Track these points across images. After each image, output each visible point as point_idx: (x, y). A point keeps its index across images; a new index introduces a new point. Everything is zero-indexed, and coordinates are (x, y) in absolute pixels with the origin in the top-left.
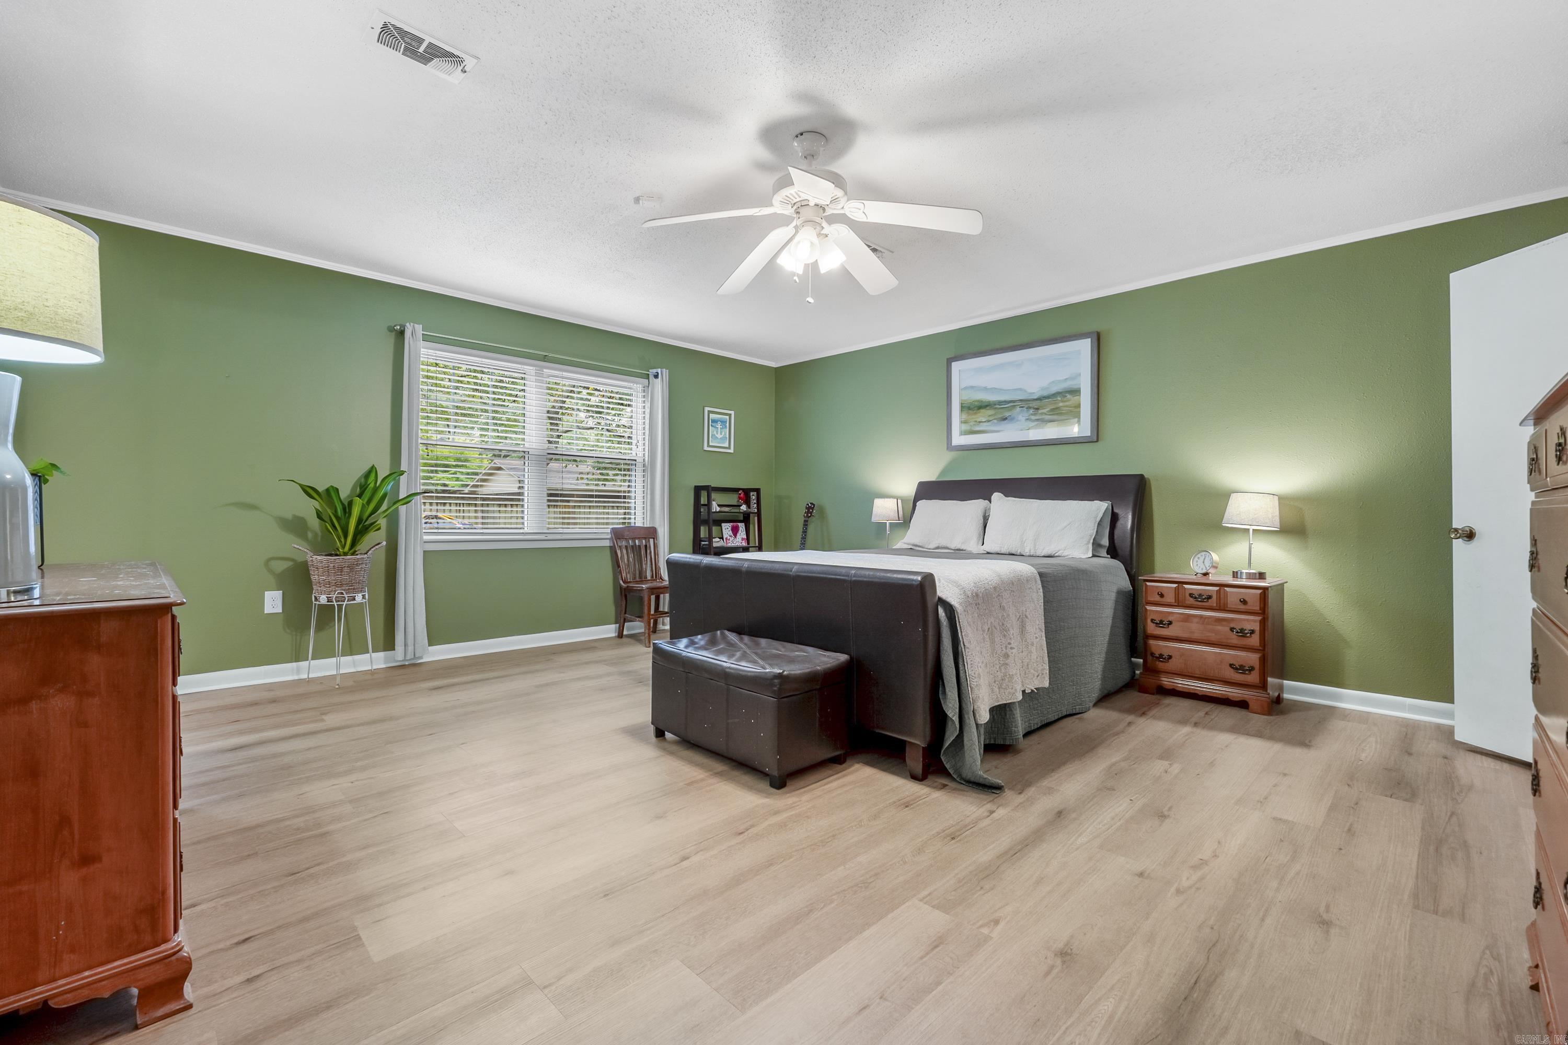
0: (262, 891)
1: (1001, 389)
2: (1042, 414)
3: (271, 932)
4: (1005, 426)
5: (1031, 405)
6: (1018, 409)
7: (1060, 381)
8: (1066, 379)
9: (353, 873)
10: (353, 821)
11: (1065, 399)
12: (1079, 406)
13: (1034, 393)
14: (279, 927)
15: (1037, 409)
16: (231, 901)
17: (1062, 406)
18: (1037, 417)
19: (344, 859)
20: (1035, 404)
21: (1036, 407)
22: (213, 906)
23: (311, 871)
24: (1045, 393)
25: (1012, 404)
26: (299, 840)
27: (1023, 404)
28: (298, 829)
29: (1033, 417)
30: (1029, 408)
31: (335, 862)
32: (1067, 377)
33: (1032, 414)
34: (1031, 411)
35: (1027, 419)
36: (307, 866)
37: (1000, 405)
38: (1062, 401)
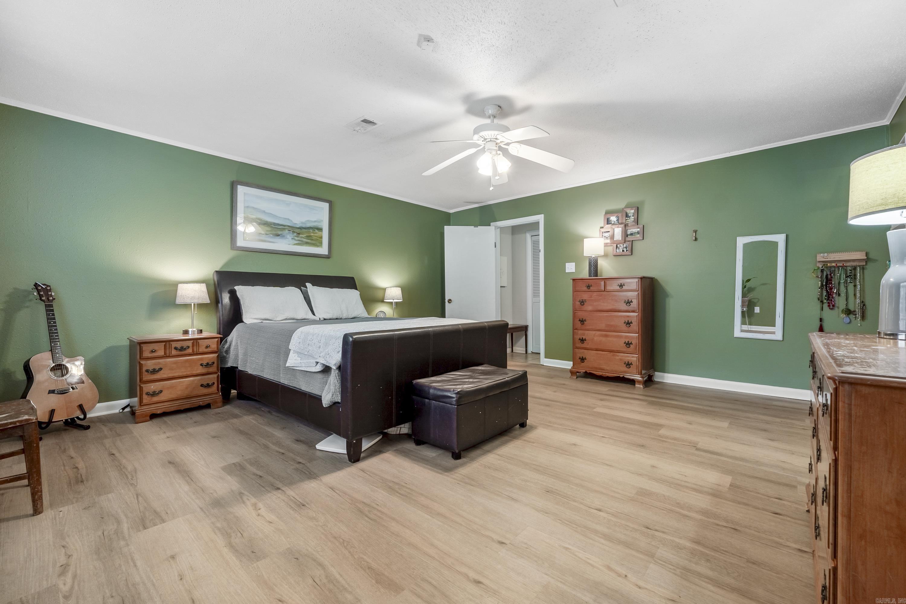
0: (757, 532)
1: (275, 215)
2: (302, 237)
3: (764, 510)
4: (277, 239)
5: (295, 231)
6: (287, 231)
7: (312, 222)
8: (315, 221)
9: (707, 509)
10: (672, 538)
11: (314, 232)
12: (321, 238)
13: (297, 224)
14: (759, 509)
15: (299, 234)
16: (777, 537)
17: (313, 236)
18: (299, 239)
19: (703, 518)
20: (298, 231)
21: (298, 232)
22: (788, 542)
23: (725, 524)
24: (304, 226)
25: (283, 227)
26: (715, 550)
27: (290, 229)
28: (708, 561)
29: (296, 238)
30: (294, 232)
31: (709, 520)
32: (315, 220)
33: (296, 236)
34: (295, 234)
35: (293, 239)
36: (724, 529)
37: (275, 226)
38: (313, 233)
